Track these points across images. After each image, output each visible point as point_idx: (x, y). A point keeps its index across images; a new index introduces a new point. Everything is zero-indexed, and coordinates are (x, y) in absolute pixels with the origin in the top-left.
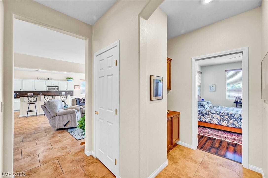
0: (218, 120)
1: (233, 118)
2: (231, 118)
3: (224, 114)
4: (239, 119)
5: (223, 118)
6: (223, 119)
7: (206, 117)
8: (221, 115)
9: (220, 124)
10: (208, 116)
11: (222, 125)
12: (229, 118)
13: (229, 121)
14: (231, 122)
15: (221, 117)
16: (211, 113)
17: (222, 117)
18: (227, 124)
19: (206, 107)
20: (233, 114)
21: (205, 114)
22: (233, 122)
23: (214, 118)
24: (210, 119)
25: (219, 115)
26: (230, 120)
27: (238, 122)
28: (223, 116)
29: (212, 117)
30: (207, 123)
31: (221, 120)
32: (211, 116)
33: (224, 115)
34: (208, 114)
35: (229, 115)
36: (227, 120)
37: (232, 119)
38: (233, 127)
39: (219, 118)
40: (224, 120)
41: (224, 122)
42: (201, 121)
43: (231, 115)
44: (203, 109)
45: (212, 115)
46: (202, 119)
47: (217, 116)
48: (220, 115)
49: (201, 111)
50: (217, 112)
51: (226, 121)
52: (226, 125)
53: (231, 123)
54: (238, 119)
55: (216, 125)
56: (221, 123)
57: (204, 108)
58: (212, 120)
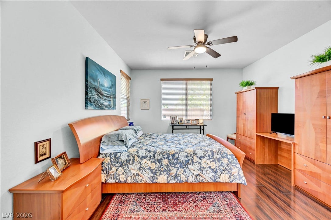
0: (151, 171)
1: (177, 163)
2: (174, 163)
3: (162, 157)
4: (186, 163)
5: (159, 165)
6: (160, 169)
7: (127, 171)
8: (156, 160)
9: (154, 181)
10: (133, 167)
11: (159, 182)
12: (170, 164)
13: (170, 171)
14: (174, 171)
15: (156, 164)
16: (138, 157)
17: (158, 163)
18: (168, 177)
19: (130, 143)
20: (176, 153)
21: (125, 163)
22: (177, 172)
23: (143, 168)
24: (135, 172)
25: (152, 160)
26: (171, 169)
27: (184, 171)
28: (159, 161)
29: (140, 168)
30: (130, 183)
31: (156, 170)
32: (137, 166)
33: (161, 159)
34: (131, 161)
35: (171, 157)
36: (167, 169)
37: (176, 165)
38: (176, 183)
39: (153, 166)
40: (162, 170)
41: (161, 174)
42: (117, 181)
43: (173, 155)
44: (124, 148)
45: (140, 163)
46: (118, 178)
47: (149, 162)
48: (154, 160)
49: (118, 155)
50: (150, 152)
51: (165, 171)
52: (165, 182)
53: (173, 173)
54: (184, 162)
55: (147, 184)
56: (157, 179)
57: (124, 146)
58: (139, 175)
